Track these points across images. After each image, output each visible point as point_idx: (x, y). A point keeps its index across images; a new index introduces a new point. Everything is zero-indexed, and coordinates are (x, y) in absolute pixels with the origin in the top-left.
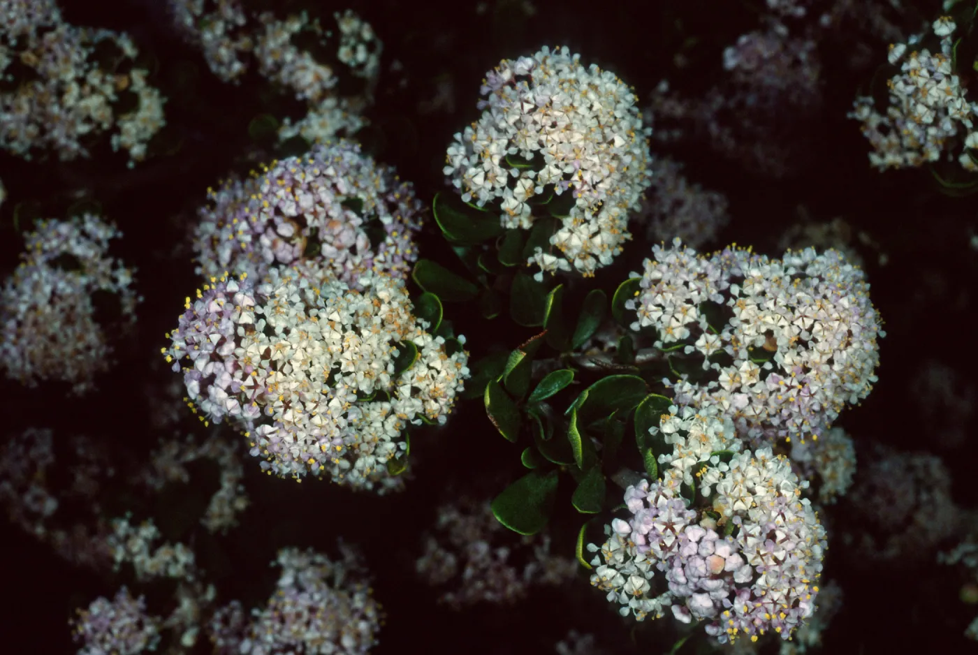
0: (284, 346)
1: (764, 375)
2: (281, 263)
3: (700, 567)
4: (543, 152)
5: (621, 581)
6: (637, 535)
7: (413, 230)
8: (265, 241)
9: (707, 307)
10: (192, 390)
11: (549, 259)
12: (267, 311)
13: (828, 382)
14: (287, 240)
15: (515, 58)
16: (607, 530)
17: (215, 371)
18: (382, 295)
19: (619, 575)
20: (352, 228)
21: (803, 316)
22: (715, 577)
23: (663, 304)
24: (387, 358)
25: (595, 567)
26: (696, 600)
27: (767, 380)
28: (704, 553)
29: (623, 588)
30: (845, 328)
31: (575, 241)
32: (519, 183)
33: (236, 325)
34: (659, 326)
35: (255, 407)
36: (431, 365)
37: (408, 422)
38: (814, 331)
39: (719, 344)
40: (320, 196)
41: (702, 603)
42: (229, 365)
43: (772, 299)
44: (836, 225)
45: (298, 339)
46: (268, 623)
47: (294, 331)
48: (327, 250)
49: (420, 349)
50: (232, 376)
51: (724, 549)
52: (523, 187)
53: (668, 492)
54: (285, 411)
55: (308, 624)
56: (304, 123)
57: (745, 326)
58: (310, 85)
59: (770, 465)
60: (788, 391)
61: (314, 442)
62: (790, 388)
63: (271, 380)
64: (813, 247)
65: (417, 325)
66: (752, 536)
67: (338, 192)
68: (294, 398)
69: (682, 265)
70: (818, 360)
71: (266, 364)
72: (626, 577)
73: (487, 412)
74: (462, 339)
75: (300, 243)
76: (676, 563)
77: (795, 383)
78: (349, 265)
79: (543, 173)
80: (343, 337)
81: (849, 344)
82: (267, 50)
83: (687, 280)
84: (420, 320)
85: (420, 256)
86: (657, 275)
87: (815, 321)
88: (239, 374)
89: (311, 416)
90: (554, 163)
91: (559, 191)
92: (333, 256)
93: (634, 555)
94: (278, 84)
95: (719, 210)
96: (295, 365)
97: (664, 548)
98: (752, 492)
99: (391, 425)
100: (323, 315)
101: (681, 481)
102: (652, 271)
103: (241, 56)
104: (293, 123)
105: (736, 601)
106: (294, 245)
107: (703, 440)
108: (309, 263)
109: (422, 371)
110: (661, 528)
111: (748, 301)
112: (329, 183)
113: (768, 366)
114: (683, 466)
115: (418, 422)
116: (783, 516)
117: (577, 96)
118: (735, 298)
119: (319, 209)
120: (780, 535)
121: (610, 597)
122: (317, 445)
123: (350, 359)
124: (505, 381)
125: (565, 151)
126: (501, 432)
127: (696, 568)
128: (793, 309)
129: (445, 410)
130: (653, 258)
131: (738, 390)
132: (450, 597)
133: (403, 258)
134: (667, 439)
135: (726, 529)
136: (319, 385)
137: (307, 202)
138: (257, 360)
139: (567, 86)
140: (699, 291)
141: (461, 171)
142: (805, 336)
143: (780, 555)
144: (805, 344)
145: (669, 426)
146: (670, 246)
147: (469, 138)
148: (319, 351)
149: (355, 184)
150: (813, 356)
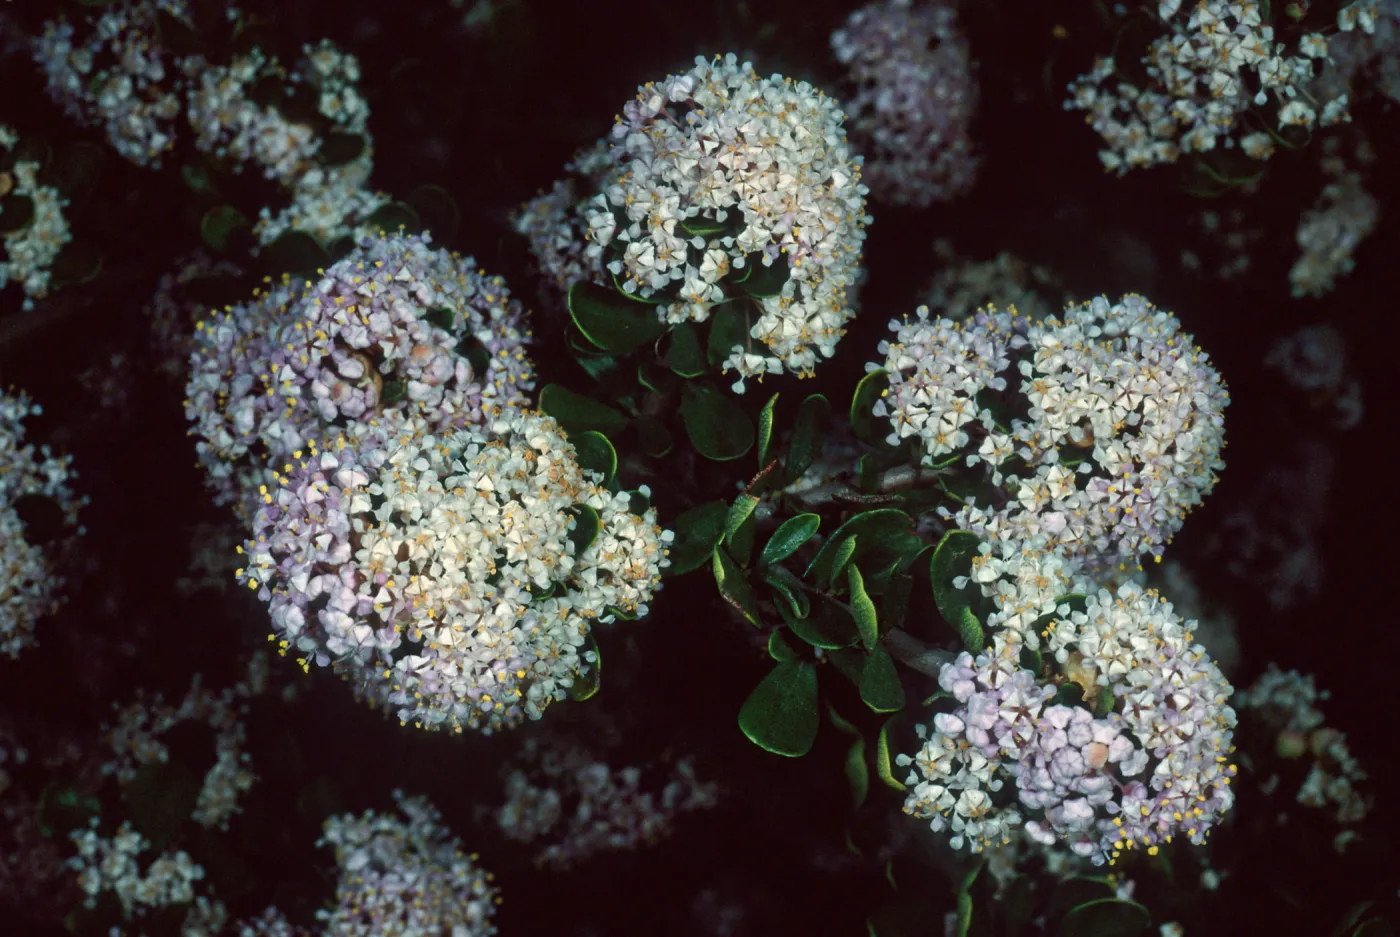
0: (428, 538)
1: (1081, 483)
2: (350, 418)
3: (1073, 761)
4: (741, 207)
5: (950, 800)
6: (977, 731)
7: (522, 345)
8: (321, 389)
9: (985, 397)
10: (293, 622)
11: (754, 361)
13: (1172, 481)
14: (354, 382)
15: (662, 79)
16: (921, 730)
17: (327, 588)
18: (536, 442)
19: (947, 792)
20: (446, 351)
21: (1128, 392)
22: (1093, 774)
23: (928, 403)
24: (564, 533)
25: (911, 788)
26: (1069, 810)
27: (1088, 487)
28: (1077, 741)
29: (953, 810)
30: (1187, 401)
31: (789, 329)
32: (706, 257)
33: (350, 517)
34: (927, 433)
35: (396, 632)
36: (621, 534)
37: (593, 622)
38: (1145, 411)
39: (1010, 447)
40: (398, 313)
41: (1078, 812)
42: (348, 576)
43: (1082, 375)
44: (1003, 262)
45: (447, 525)
46: (345, 927)
47: (437, 513)
48: (417, 389)
49: (600, 512)
50: (356, 591)
51: (1104, 732)
53: (1006, 664)
54: (437, 630)
56: (294, 210)
57: (1051, 418)
58: (284, 155)
59: (1142, 605)
60: (1119, 500)
61: (484, 671)
62: (1123, 494)
63: (414, 590)
64: (1104, 295)
65: (588, 479)
66: (1145, 708)
67: (420, 303)
68: (452, 609)
69: (940, 344)
70: (1154, 450)
71: (404, 567)
72: (956, 794)
73: (721, 590)
74: (645, 490)
75: (373, 387)
76: (1040, 763)
77: (1129, 487)
78: (447, 407)
79: (742, 237)
80: (501, 512)
81: (1191, 424)
82: (209, 111)
83: (953, 363)
84: (588, 473)
86: (905, 362)
87: (1145, 396)
88: (366, 588)
89: (475, 634)
90: (760, 221)
91: (767, 261)
92: (425, 398)
93: (967, 761)
94: (231, 160)
96: (447, 563)
97: (1021, 744)
98: (1126, 645)
99: (574, 630)
100: (470, 484)
101: (1020, 647)
102: (897, 360)
103: (162, 125)
104: (275, 216)
105: (1125, 802)
106: (365, 389)
107: (1041, 585)
108: (388, 412)
110: (1011, 717)
111: (1050, 381)
112: (405, 292)
113: (1086, 468)
114: (1022, 625)
115: (610, 619)
116: (1180, 674)
117: (775, 122)
118: (1028, 379)
119: (400, 332)
120: (1181, 701)
121: (937, 825)
122: (489, 673)
123: (518, 540)
124: (729, 541)
125: (771, 201)
126: (748, 616)
127: (1070, 765)
128: (1111, 384)
129: (646, 597)
130: (895, 341)
131: (1048, 508)
132: (553, 851)
133: (518, 387)
134: (984, 591)
135: (1103, 703)
136: (481, 587)
137: (381, 323)
138: (391, 563)
139: (755, 108)
140: (973, 376)
141: (616, 249)
142: (1134, 419)
143: (1188, 728)
144: (1134, 431)
145: (985, 572)
146: (914, 319)
147: (616, 200)
148: (475, 536)
149: (437, 289)
150: (1148, 447)
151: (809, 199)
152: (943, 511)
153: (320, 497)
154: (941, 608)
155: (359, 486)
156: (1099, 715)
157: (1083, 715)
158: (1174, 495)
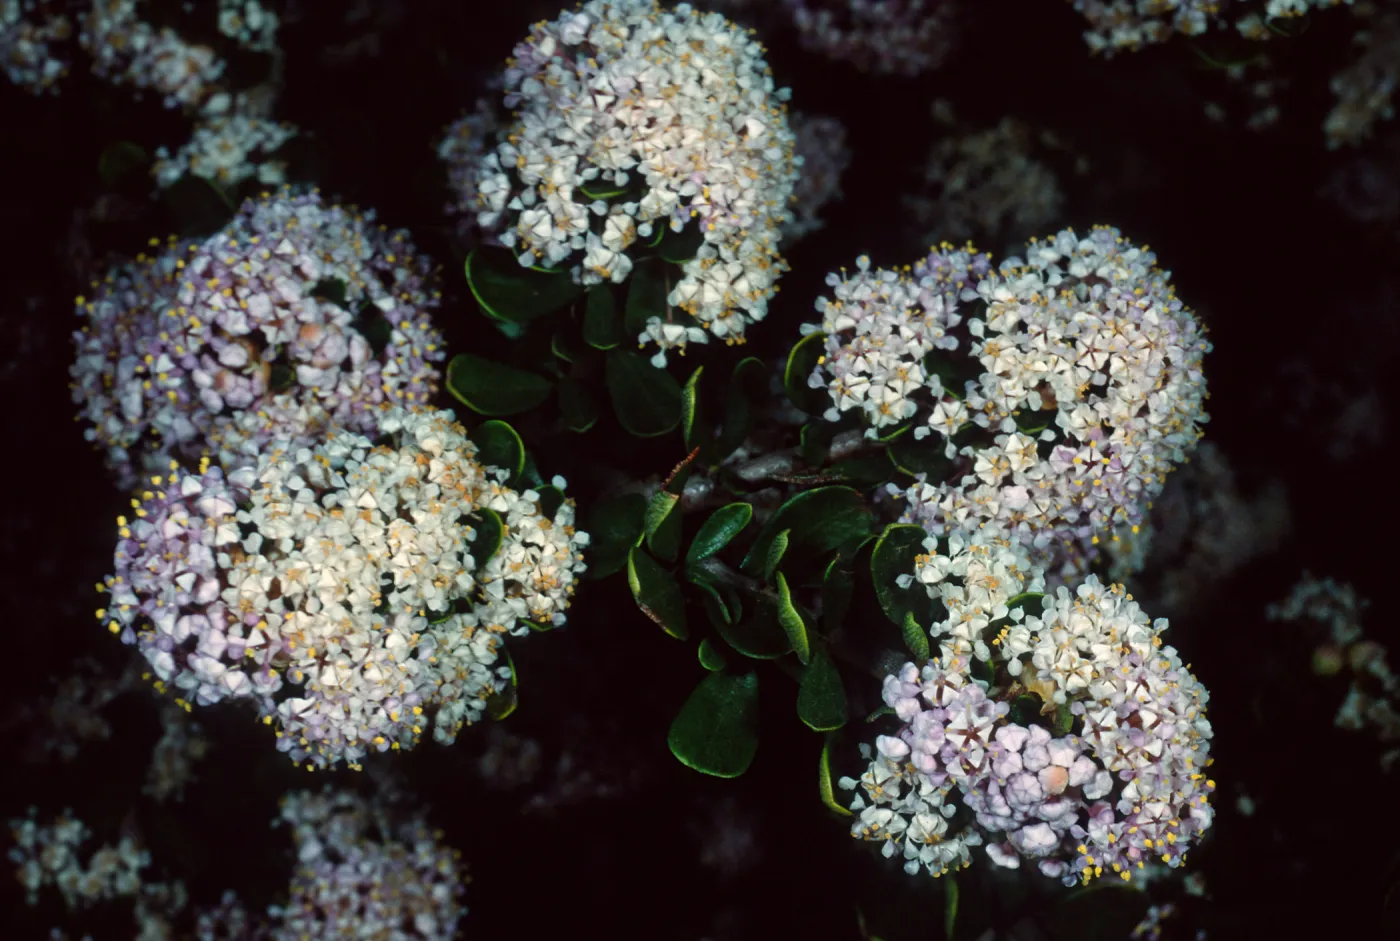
0: (301, 572)
1: (1044, 451)
2: (236, 409)
3: (1029, 787)
4: (641, 169)
5: (902, 824)
6: (922, 756)
7: (429, 310)
8: (203, 378)
9: (935, 360)
10: (162, 668)
11: (674, 332)
12: (256, 516)
13: (1145, 447)
14: (238, 371)
15: (554, 17)
16: (865, 749)
17: (195, 631)
18: (429, 444)
19: (896, 817)
20: (339, 330)
21: (1092, 350)
22: (1054, 799)
23: (868, 371)
24: (461, 547)
25: (859, 811)
26: (1030, 838)
27: (1052, 457)
28: (1033, 765)
29: (906, 835)
30: (1159, 357)
31: (710, 296)
32: (609, 224)
33: (215, 551)
34: (869, 407)
35: (274, 675)
36: (528, 540)
37: (506, 636)
38: (1112, 370)
39: (964, 415)
40: (279, 294)
41: (1039, 839)
42: (217, 616)
43: (1038, 334)
44: (1006, 129)
45: (322, 557)
46: (299, 925)
47: (311, 543)
48: (307, 374)
49: (504, 516)
50: (225, 633)
51: (1063, 754)
52: (617, 227)
53: (954, 678)
54: (321, 668)
55: (361, 912)
56: (192, 148)
57: (1006, 383)
58: (184, 81)
59: (1105, 605)
60: (1087, 471)
61: (375, 711)
62: (1091, 465)
63: (290, 628)
64: (1070, 229)
65: (490, 477)
66: (1107, 729)
67: (304, 277)
68: (334, 648)
69: (881, 300)
70: (1124, 413)
71: (277, 604)
72: (908, 818)
73: (638, 602)
74: (559, 482)
75: (260, 374)
76: (993, 789)
77: (1097, 456)
78: (344, 390)
79: (645, 202)
80: (386, 531)
81: (1166, 380)
82: (100, 36)
83: (896, 322)
84: (491, 469)
85: (451, 350)
86: (844, 323)
87: (1111, 354)
88: (236, 630)
89: (363, 670)
90: (663, 183)
91: (677, 226)
92: (318, 383)
93: (916, 783)
94: (130, 85)
95: (835, 146)
96: (324, 597)
97: (971, 771)
98: (1087, 655)
99: (483, 648)
100: (348, 504)
101: (970, 656)
102: (836, 320)
103: (56, 49)
104: (173, 155)
105: (1091, 826)
106: (250, 377)
107: (991, 585)
108: (279, 399)
109: (518, 554)
110: (959, 740)
111: (1002, 341)
112: (287, 268)
113: (1049, 436)
114: (970, 633)
115: (522, 631)
116: (1145, 684)
117: (677, 68)
118: (979, 340)
119: (282, 313)
120: (1148, 718)
121: (888, 851)
122: (382, 713)
123: (406, 564)
124: (649, 541)
125: (678, 159)
126: (668, 631)
127: (1026, 791)
128: (1073, 341)
129: (562, 605)
130: (833, 298)
131: (1008, 481)
132: (539, 800)
133: (425, 359)
134: (930, 592)
135: (1061, 723)
136: (367, 619)
137: (260, 306)
138: (261, 602)
139: (655, 51)
140: (919, 337)
141: (510, 218)
142: (1100, 380)
143: (1155, 749)
144: (1100, 391)
145: (930, 571)
146: (853, 271)
147: (510, 161)
148: (356, 564)
149: (327, 258)
150: (1116, 408)
151: (718, 156)
152: (892, 489)
153: (180, 531)
154: (886, 608)
155: (225, 514)
156: (1056, 734)
157: (1039, 734)
158: (1150, 460)
